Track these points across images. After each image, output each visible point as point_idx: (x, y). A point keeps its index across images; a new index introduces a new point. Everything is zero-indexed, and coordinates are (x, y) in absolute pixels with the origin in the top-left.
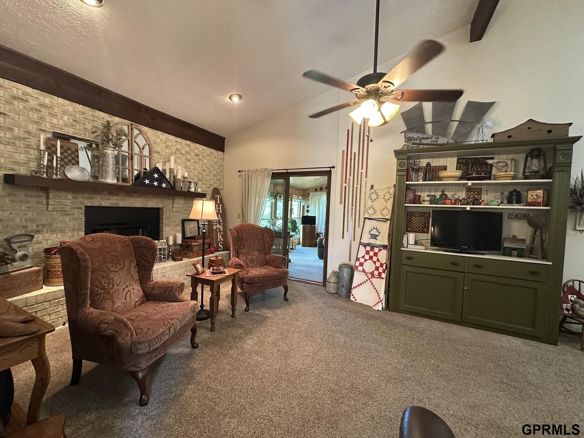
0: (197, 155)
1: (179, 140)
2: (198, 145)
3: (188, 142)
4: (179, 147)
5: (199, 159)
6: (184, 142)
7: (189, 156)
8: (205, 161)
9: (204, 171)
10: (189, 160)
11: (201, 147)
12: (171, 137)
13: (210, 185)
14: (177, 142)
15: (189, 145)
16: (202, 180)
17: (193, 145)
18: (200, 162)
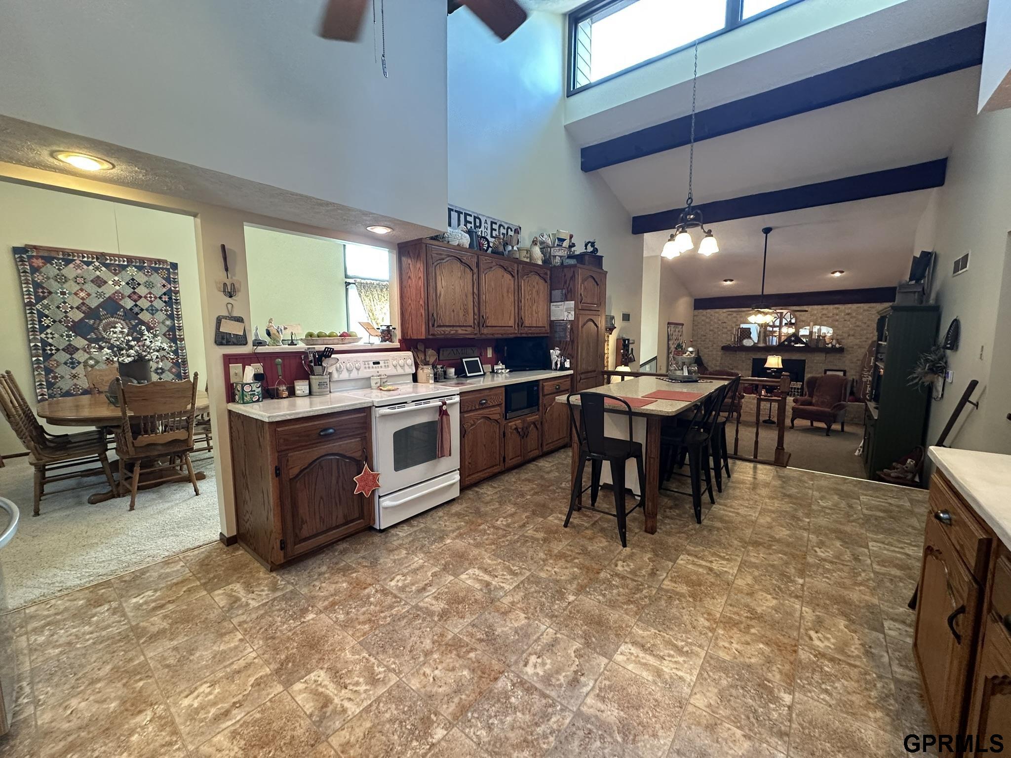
0: (848, 314)
1: (825, 306)
2: (850, 305)
3: (836, 306)
4: (825, 312)
5: (851, 317)
6: (831, 307)
7: (837, 317)
8: (861, 317)
9: (858, 326)
10: (837, 321)
11: (855, 306)
12: (816, 307)
13: (867, 338)
14: (823, 309)
15: (838, 308)
16: (853, 336)
17: (842, 307)
18: (853, 320)
